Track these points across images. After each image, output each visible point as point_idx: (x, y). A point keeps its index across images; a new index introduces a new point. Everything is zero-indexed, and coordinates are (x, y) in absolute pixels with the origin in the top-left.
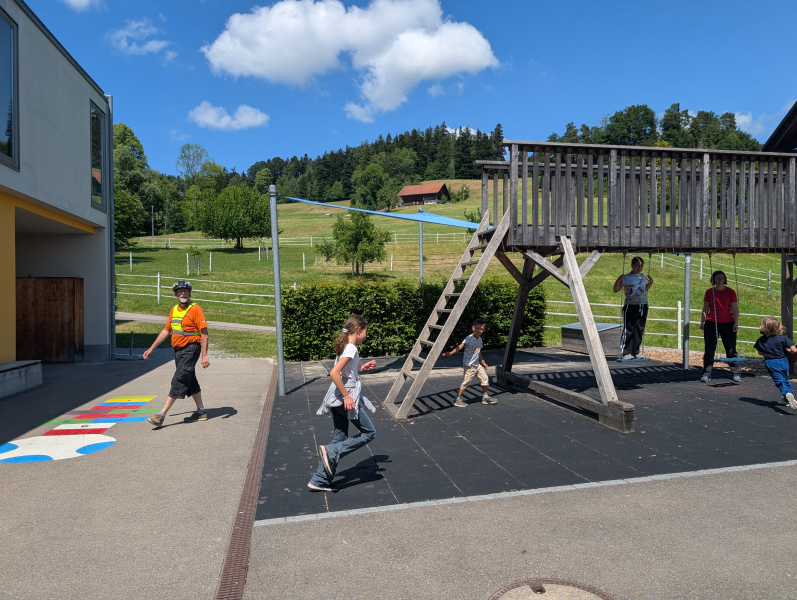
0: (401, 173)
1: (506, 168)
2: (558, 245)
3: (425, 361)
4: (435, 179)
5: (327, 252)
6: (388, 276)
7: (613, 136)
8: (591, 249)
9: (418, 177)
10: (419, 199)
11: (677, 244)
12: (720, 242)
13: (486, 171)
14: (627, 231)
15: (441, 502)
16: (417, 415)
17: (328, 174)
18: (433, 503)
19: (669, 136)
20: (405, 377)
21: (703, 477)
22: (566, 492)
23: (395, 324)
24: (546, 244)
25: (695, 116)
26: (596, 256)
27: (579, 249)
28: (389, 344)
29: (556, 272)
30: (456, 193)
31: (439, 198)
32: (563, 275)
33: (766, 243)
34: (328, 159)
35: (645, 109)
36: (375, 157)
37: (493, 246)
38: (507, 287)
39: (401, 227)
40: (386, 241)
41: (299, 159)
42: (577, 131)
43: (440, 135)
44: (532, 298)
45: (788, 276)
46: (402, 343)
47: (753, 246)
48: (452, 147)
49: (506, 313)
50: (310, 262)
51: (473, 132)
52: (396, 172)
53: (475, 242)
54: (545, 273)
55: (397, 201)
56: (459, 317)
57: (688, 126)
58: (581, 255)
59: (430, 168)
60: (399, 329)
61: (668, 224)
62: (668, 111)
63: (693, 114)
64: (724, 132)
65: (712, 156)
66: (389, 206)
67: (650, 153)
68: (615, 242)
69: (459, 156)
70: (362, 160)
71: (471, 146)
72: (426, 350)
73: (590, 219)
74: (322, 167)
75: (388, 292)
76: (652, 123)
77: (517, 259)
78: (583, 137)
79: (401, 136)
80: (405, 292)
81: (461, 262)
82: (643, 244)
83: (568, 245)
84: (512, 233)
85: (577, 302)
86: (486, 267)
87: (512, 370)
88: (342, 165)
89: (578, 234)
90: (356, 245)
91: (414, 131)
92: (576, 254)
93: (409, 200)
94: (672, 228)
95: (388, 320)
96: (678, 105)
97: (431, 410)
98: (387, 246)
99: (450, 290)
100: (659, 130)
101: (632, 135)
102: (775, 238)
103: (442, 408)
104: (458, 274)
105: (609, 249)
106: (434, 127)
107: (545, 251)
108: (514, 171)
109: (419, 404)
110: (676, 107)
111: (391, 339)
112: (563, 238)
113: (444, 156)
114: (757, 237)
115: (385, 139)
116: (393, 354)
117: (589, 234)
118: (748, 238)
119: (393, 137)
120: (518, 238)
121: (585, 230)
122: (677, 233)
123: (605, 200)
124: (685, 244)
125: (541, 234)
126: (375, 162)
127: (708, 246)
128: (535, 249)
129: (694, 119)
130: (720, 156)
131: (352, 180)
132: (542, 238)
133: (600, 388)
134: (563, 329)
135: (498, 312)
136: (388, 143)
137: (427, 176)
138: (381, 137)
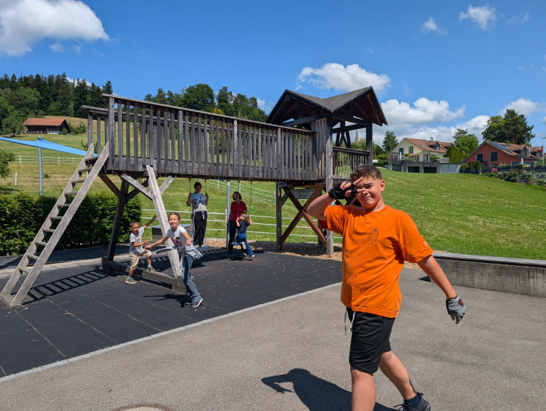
0: (27, 108)
1: (106, 113)
2: (145, 171)
3: (39, 258)
4: (57, 115)
6: (12, 190)
7: (188, 101)
8: (168, 175)
9: (42, 112)
10: (44, 129)
11: (220, 174)
12: (244, 174)
13: (91, 114)
14: (190, 164)
15: (46, 367)
16: (31, 302)
18: (39, 369)
19: (221, 106)
20: (21, 272)
21: (231, 317)
22: (145, 342)
23: (16, 229)
24: (136, 170)
25: (236, 96)
26: (170, 180)
27: (159, 175)
28: (10, 246)
29: (143, 189)
30: (75, 128)
31: (61, 130)
32: (148, 192)
33: (267, 176)
35: (207, 86)
37: (96, 169)
38: (112, 199)
39: (26, 150)
40: (9, 161)
42: (165, 95)
43: (61, 82)
44: (131, 208)
45: (279, 195)
46: (23, 244)
47: (261, 177)
48: (71, 92)
49: (112, 218)
51: (89, 84)
52: (21, 106)
53: (83, 166)
54: (136, 191)
55: (22, 129)
56: (68, 222)
57: (232, 102)
58: (160, 178)
59: (53, 106)
60: (20, 233)
61: (215, 162)
62: (220, 90)
63: (235, 95)
64: (251, 109)
65: (238, 121)
66: (14, 132)
67: (209, 116)
68: (183, 171)
69: (77, 101)
71: (87, 94)
72: (40, 249)
73: (166, 155)
75: (8, 203)
76: (211, 96)
77: (116, 180)
78: (169, 99)
79: (26, 78)
80: (25, 203)
81: (71, 180)
82: (200, 174)
83: (151, 172)
84: (110, 160)
85: (158, 210)
86: (91, 184)
87: (114, 260)
89: (159, 164)
91: (38, 76)
92: (157, 178)
93: (33, 129)
94: (217, 164)
95: (8, 226)
96: (226, 88)
97: (45, 296)
98: (11, 165)
99: (61, 201)
100: (216, 101)
101: (200, 102)
102: (272, 173)
103: (55, 293)
104: (69, 189)
105: (179, 175)
106: (55, 75)
107: (136, 175)
108: (112, 117)
109: (34, 293)
110: (225, 88)
111: (12, 241)
112: (148, 167)
113: (65, 99)
114: (263, 172)
115: (10, 77)
116: (14, 254)
117: (166, 165)
118: (258, 172)
119: (18, 79)
120: (115, 165)
121: (163, 162)
122: (220, 167)
123: (176, 142)
124: (225, 175)
125: (132, 163)
127: (237, 176)
128: (128, 173)
129: (235, 98)
130: (243, 123)
132: (133, 166)
133: (173, 268)
134: (153, 228)
135: (105, 218)
136: (13, 82)
137: (50, 112)
138: (6, 76)
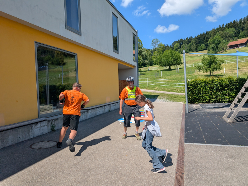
0: (227, 37)
3: (239, 104)
4: (244, 38)
5: (199, 68)
6: (223, 76)
9: (236, 38)
10: (236, 46)
16: (236, 122)
17: (199, 42)
18: (243, 146)
20: (231, 109)
23: (227, 92)
28: (224, 99)
31: (246, 45)
34: (199, 37)
36: (217, 33)
39: (228, 58)
40: (222, 63)
41: (189, 38)
46: (229, 99)
50: (193, 72)
55: (227, 48)
59: (242, 34)
66: (223, 50)
70: (212, 35)
74: (197, 40)
75: (224, 81)
79: (229, 24)
80: (230, 81)
88: (204, 38)
90: (210, 65)
91: (234, 21)
93: (231, 47)
97: (242, 121)
98: (223, 65)
103: (247, 120)
111: (225, 97)
119: (225, 25)
126: (218, 35)
131: (208, 43)
136: (223, 27)
137: (240, 37)
138: (220, 26)
